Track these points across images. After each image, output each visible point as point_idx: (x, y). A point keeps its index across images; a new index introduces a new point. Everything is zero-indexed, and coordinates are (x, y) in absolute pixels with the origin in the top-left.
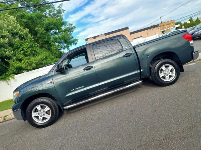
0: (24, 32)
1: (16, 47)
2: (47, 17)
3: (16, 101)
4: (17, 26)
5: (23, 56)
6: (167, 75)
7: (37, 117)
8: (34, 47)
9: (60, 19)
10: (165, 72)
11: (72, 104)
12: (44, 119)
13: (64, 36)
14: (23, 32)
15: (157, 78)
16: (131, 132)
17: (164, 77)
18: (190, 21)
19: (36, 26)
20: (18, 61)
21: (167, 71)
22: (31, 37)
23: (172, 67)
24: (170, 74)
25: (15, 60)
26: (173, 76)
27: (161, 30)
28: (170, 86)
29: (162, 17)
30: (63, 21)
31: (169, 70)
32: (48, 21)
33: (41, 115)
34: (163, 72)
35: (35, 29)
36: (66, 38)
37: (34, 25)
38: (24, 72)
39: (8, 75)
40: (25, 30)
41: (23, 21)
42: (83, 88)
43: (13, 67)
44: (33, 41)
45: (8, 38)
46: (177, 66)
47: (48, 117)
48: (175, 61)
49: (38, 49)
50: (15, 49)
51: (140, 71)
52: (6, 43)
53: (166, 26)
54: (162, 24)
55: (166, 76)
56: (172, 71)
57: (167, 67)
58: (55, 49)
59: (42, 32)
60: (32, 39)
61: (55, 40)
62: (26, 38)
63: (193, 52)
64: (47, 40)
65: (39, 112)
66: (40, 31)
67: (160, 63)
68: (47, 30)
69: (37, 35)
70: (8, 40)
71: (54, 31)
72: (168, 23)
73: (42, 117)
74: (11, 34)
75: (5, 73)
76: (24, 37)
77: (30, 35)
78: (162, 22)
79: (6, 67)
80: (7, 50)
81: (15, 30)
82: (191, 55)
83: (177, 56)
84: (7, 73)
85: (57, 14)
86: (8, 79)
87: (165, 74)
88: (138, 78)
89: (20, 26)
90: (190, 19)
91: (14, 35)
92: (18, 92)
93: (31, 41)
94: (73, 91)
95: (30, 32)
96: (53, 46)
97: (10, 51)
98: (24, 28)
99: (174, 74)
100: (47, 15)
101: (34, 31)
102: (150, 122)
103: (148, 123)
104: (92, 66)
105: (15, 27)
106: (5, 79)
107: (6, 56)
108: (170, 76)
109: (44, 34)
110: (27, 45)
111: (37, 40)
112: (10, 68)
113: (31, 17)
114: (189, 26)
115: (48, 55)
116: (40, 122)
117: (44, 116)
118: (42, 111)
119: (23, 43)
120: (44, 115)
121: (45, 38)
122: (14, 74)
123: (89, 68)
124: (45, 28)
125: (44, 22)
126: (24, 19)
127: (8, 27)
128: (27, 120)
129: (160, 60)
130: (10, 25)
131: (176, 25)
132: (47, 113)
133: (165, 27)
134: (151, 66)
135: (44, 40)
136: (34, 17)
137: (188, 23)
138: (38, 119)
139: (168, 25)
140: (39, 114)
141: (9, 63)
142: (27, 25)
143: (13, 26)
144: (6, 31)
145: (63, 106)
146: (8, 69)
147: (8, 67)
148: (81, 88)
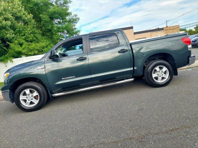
0: (28, 17)
1: (18, 31)
2: (53, 5)
3: (6, 82)
4: (21, 10)
5: (24, 41)
6: (160, 76)
7: (25, 101)
8: (36, 33)
9: (66, 9)
10: (158, 73)
11: (61, 93)
12: (32, 103)
13: (67, 27)
14: (26, 17)
15: (149, 78)
16: (111, 127)
17: (157, 78)
18: (195, 29)
19: (41, 13)
20: (19, 46)
21: (161, 72)
22: (34, 23)
23: (166, 69)
24: (163, 76)
25: (17, 44)
26: (166, 78)
27: (165, 33)
28: (161, 88)
29: (168, 21)
30: (68, 11)
31: (162, 72)
32: (54, 10)
33: (29, 99)
34: (156, 72)
35: (40, 16)
36: (68, 29)
37: (39, 12)
38: (22, 56)
39: (7, 58)
40: (29, 16)
41: (28, 6)
42: (74, 78)
43: (13, 51)
44: (36, 27)
45: (11, 21)
46: (171, 69)
47: (36, 102)
48: (170, 64)
49: (39, 36)
50: (17, 33)
51: (134, 68)
52: (8, 25)
53: (171, 31)
54: (167, 28)
55: (159, 78)
56: (165, 73)
57: (161, 68)
58: (56, 38)
59: (46, 20)
60: (35, 25)
61: (58, 29)
62: (29, 23)
63: (189, 56)
64: (50, 28)
65: (28, 96)
66: (44, 18)
67: (155, 63)
68: (52, 18)
69: (41, 22)
70: (10, 23)
71: (58, 20)
72: (173, 28)
73: (30, 101)
74: (14, 18)
75: (5, 55)
76: (27, 22)
77: (33, 21)
78: (167, 27)
79: (6, 49)
80: (9, 32)
81: (19, 14)
82: (187, 59)
83: (173, 58)
84: (6, 56)
85: (63, 4)
86: (6, 61)
87: (158, 75)
88: (130, 76)
89: (25, 11)
90: (195, 27)
91: (18, 18)
92: (8, 74)
93: (34, 27)
94: (64, 80)
95: (33, 18)
96: (56, 35)
97: (11, 34)
98: (29, 13)
99: (167, 76)
100: (54, 3)
101: (39, 18)
102: (132, 120)
103: (130, 121)
104: (86, 58)
105: (20, 11)
106: (3, 61)
107: (7, 38)
108: (163, 78)
109: (48, 22)
110: (30, 31)
111: (41, 27)
112: (10, 51)
113: (37, 3)
114: (193, 33)
115: (49, 43)
116: (27, 106)
117: (32, 101)
118: (30, 95)
119: (25, 28)
120: (32, 99)
121: (48, 26)
122: (13, 58)
123: (82, 59)
124: (49, 16)
125: (49, 10)
126: (29, 4)
127: (13, 10)
128: (14, 103)
129: (155, 61)
130: (15, 8)
131: (180, 31)
132: (36, 97)
133: (169, 32)
134: (145, 65)
135: (48, 27)
136: (40, 3)
137: (193, 30)
138: (26, 103)
139: (173, 30)
140: (27, 98)
141: (9, 46)
142: (32, 10)
143: (18, 10)
144: (10, 14)
145: (51, 94)
146: (7, 52)
147: (7, 50)
148: (72, 78)
